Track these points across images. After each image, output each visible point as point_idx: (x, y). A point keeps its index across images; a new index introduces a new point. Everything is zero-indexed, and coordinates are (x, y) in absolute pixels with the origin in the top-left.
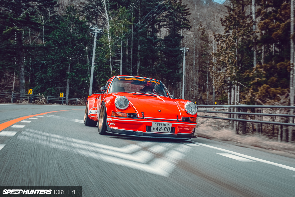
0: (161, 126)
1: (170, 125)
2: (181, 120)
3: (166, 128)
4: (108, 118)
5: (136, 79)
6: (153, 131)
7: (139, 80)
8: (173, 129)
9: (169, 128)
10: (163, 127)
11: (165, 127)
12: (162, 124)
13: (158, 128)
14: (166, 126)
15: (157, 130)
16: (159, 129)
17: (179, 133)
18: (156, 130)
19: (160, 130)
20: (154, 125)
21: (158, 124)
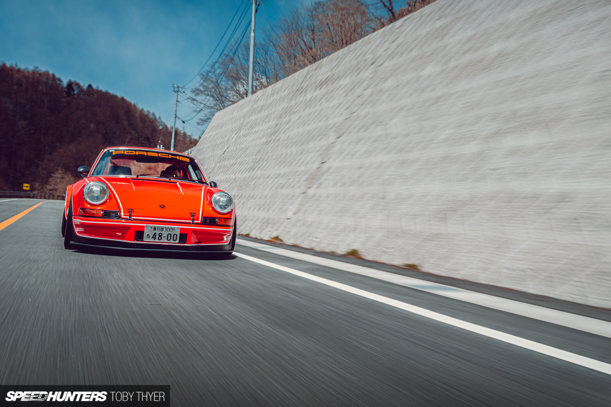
0: (161, 232)
1: (177, 229)
2: (199, 221)
3: (171, 234)
4: (73, 220)
5: (145, 154)
6: (147, 240)
7: (149, 154)
8: (184, 237)
9: (175, 236)
10: (165, 233)
11: (167, 233)
12: (162, 229)
13: (155, 234)
14: (170, 233)
15: (155, 238)
16: (157, 236)
17: (196, 243)
18: (153, 237)
19: (160, 238)
20: (148, 230)
21: (155, 229)
